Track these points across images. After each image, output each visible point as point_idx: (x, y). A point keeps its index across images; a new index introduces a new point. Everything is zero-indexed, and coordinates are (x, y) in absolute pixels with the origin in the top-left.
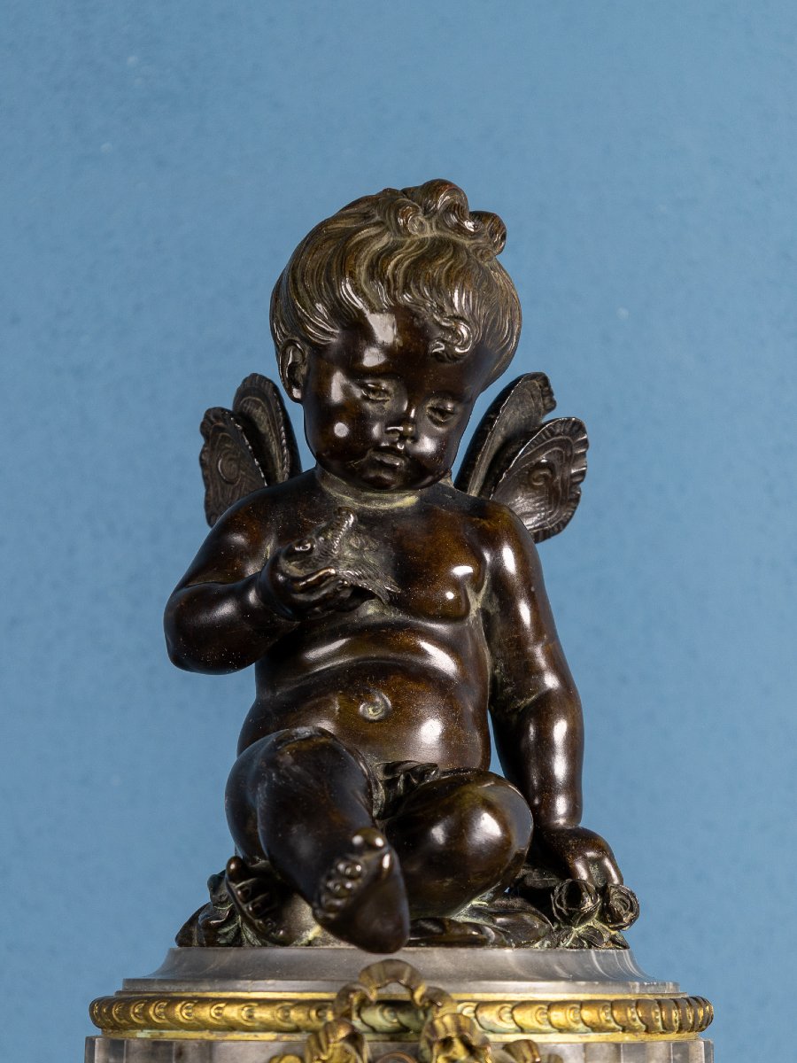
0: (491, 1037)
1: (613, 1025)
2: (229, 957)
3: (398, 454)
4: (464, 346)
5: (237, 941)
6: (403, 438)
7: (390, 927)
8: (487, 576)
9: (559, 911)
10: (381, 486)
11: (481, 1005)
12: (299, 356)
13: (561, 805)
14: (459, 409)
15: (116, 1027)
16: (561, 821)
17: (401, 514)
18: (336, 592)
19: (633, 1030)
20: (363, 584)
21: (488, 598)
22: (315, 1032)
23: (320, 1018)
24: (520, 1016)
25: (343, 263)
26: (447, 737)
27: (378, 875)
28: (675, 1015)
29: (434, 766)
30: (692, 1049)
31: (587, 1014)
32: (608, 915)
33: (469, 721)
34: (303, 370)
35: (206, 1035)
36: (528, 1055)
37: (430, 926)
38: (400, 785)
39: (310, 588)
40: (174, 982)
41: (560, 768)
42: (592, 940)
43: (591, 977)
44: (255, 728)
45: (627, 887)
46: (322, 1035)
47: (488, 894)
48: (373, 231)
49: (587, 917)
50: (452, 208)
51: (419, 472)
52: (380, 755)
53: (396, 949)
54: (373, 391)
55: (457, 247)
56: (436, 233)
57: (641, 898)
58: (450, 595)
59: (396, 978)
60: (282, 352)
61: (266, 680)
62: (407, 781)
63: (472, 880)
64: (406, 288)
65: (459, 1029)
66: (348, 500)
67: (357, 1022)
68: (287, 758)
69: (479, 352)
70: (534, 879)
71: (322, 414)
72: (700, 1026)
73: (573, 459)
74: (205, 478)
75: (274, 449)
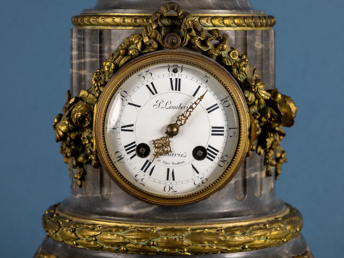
0: (204, 28)
1: (244, 24)
2: (117, 2)
11: (201, 18)
15: (80, 25)
19: (251, 26)
22: (146, 27)
23: (147, 22)
24: (214, 21)
28: (265, 21)
30: (270, 32)
31: (236, 21)
35: (109, 28)
36: (217, 34)
40: (99, 10)
43: (237, 8)
46: (148, 27)
59: (173, 8)
65: (194, 25)
67: (159, 23)
72: (272, 25)
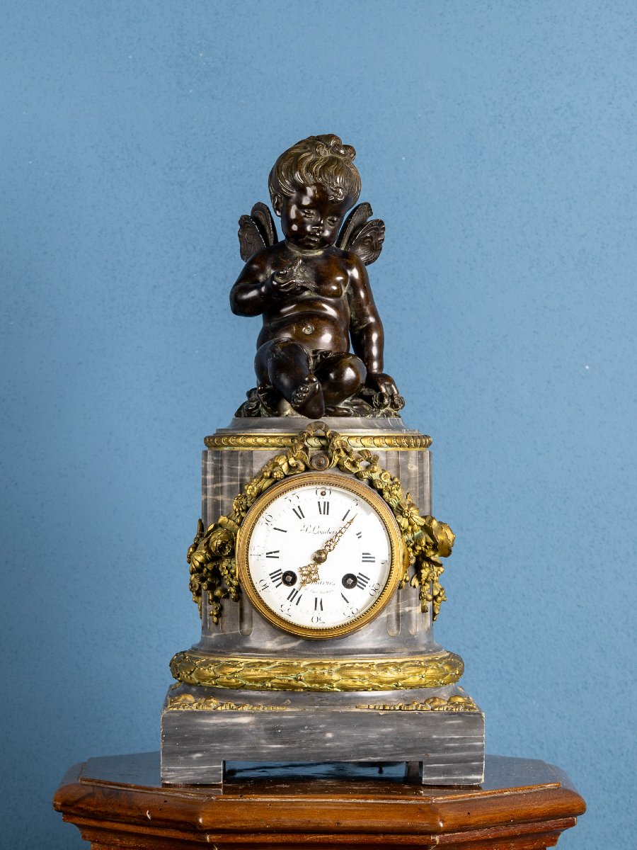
0: (354, 449)
1: (396, 444)
2: (258, 420)
3: (317, 236)
4: (341, 198)
5: (259, 415)
6: (319, 231)
7: (318, 410)
8: (349, 280)
9: (376, 404)
10: (310, 248)
11: (350, 437)
12: (280, 200)
13: (375, 365)
14: (339, 220)
15: (216, 446)
16: (376, 371)
17: (317, 257)
18: (295, 289)
19: (404, 447)
20: (304, 285)
21: (349, 289)
22: (291, 447)
23: (292, 442)
24: (363, 441)
25: (297, 166)
26: (334, 341)
27: (314, 393)
28: (419, 441)
29: (331, 351)
30: (424, 453)
31: (387, 441)
32: (394, 405)
33: (343, 335)
34: (281, 205)
35: (251, 449)
36: (367, 455)
37: (330, 409)
38: (319, 358)
39: (285, 287)
40: (238, 430)
41: (375, 351)
42: (388, 414)
43: (388, 427)
44: (264, 337)
45: (400, 395)
46: (293, 448)
47: (350, 398)
48: (307, 154)
49: (386, 406)
50: (335, 145)
51: (324, 242)
52: (311, 347)
53: (320, 417)
54: (308, 214)
55: (338, 161)
56: (331, 155)
57: (405, 399)
58: (335, 288)
59: (320, 428)
60: (273, 198)
61: (266, 320)
62: (321, 357)
63: (345, 393)
64: (320, 176)
65: (342, 446)
66: (298, 253)
67: (306, 443)
68: (279, 349)
69: (347, 199)
70: (365, 391)
71: (287, 222)
72: (427, 445)
73: (380, 235)
74: (240, 241)
75: (268, 231)
